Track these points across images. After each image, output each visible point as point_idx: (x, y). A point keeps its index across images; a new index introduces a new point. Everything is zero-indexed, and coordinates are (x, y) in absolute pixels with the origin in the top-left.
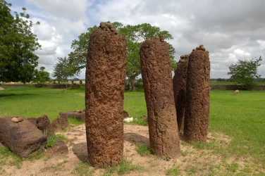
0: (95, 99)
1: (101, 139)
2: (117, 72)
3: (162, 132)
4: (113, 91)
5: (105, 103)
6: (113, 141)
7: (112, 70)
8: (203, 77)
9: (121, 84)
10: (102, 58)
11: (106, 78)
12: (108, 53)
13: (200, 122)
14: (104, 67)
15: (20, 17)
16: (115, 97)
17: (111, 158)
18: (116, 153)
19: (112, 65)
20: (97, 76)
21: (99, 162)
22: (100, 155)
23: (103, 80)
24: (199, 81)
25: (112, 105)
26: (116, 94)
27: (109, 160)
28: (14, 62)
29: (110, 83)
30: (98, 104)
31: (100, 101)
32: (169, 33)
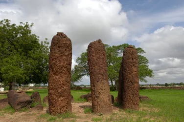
0: (52, 73)
1: (55, 97)
2: (64, 57)
3: (97, 97)
4: (62, 68)
5: (57, 75)
6: (62, 98)
7: (61, 56)
8: (132, 64)
9: (67, 64)
10: (56, 50)
11: (58, 61)
12: (59, 47)
13: (131, 95)
14: (56, 55)
15: (44, 44)
16: (63, 72)
17: (61, 109)
18: (64, 107)
19: (61, 53)
20: (53, 60)
21: (53, 111)
22: (54, 107)
23: (56, 62)
24: (128, 67)
25: (61, 77)
26: (63, 70)
27: (59, 111)
28: (37, 70)
29: (60, 63)
30: (54, 75)
31: (55, 74)
32: (142, 49)
